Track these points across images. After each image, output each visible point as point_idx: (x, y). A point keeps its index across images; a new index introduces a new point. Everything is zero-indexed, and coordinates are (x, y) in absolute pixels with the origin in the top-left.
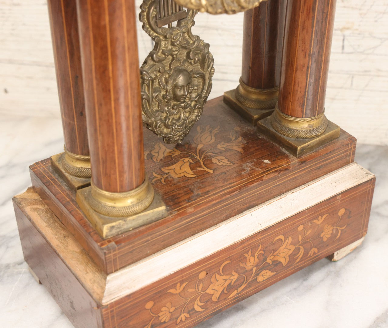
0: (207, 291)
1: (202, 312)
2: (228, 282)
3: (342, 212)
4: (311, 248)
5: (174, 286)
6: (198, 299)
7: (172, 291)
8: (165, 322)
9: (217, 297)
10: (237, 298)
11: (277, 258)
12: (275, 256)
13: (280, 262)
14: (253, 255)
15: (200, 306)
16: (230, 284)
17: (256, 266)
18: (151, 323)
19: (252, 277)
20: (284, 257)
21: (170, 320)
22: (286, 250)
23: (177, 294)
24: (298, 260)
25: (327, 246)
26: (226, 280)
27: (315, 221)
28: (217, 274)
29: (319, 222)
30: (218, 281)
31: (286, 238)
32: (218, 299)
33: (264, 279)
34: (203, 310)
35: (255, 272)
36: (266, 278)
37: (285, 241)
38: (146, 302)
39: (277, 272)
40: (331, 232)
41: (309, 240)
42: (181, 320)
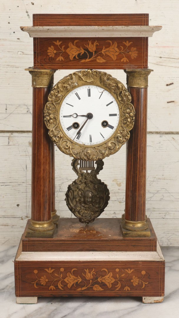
0: (65, 280)
1: (62, 290)
2: (76, 281)
3: (143, 273)
4: (126, 286)
5: (48, 268)
6: (60, 282)
7: (47, 270)
8: (43, 285)
9: (71, 287)
10: (81, 293)
11: (104, 281)
12: (103, 279)
13: (107, 285)
14: (90, 272)
15: (61, 287)
16: (77, 282)
17: (92, 280)
18: (36, 282)
19: (90, 285)
20: (108, 283)
21: (45, 286)
22: (109, 279)
23: (49, 273)
24: (117, 289)
25: (136, 289)
26: (75, 279)
27: (126, 270)
28: (70, 273)
29: (130, 272)
30: (70, 277)
31: (109, 272)
32: (71, 288)
33: (97, 290)
34: (62, 289)
35: (92, 283)
36: (98, 290)
37: (108, 273)
38: (35, 269)
39: (105, 289)
40: (138, 282)
41: (123, 280)
42: (51, 289)
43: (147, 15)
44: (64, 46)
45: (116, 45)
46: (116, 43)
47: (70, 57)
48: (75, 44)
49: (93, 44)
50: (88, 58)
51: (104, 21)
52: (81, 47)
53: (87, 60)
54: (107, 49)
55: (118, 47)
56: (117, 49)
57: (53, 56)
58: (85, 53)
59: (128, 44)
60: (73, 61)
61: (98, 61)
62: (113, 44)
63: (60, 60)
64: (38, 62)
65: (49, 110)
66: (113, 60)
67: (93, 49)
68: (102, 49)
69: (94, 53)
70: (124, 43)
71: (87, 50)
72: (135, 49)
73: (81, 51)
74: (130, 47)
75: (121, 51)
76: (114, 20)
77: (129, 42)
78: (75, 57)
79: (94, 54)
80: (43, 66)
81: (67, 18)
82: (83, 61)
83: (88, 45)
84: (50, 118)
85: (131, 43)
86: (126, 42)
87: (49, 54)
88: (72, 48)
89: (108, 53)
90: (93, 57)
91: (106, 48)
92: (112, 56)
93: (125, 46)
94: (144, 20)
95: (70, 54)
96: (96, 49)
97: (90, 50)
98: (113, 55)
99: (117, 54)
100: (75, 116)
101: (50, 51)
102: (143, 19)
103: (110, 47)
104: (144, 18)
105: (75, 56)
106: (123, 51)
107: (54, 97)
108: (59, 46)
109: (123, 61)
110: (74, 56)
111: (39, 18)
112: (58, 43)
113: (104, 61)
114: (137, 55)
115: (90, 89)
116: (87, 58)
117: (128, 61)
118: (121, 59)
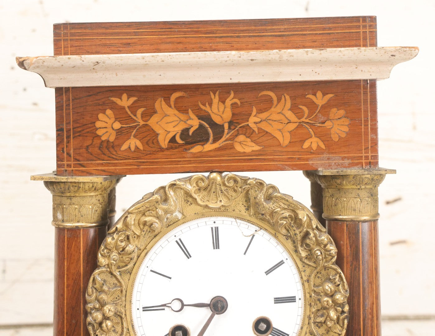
43: (373, 19)
44: (143, 109)
45: (289, 104)
46: (287, 97)
47: (160, 138)
48: (172, 103)
49: (224, 102)
50: (211, 138)
51: (253, 39)
52: (190, 110)
53: (209, 147)
54: (264, 115)
55: (294, 108)
56: (290, 115)
57: (112, 139)
58: (201, 126)
59: (320, 99)
60: (167, 149)
61: (239, 148)
62: (279, 100)
63: (133, 149)
64: (69, 154)
65: (102, 291)
66: (280, 145)
67: (224, 116)
68: (250, 115)
69: (226, 126)
70: (310, 96)
71: (206, 118)
72: (342, 112)
73: (190, 122)
74: (327, 107)
75: (303, 120)
76: (280, 36)
77: (324, 94)
78: (173, 140)
79: (226, 131)
80: (82, 165)
81: (152, 33)
82: (197, 149)
83: (211, 106)
84: (104, 315)
85: (330, 96)
86: (315, 94)
87: (99, 132)
88: (166, 115)
89: (264, 126)
90: (223, 139)
91: (260, 111)
92: (278, 135)
93: (312, 106)
94: (365, 33)
95: (161, 132)
96: (233, 114)
97: (217, 119)
98: (280, 130)
99: (292, 127)
100: (177, 305)
101: (104, 125)
102: (361, 30)
103: (272, 109)
104: (365, 27)
105: (174, 137)
106: (307, 121)
107: (115, 255)
108: (127, 110)
109: (310, 147)
110: (170, 136)
111: (72, 35)
112: (125, 102)
113: (257, 148)
114: (346, 129)
115: (217, 229)
116: (207, 140)
117: (323, 146)
118: (303, 141)
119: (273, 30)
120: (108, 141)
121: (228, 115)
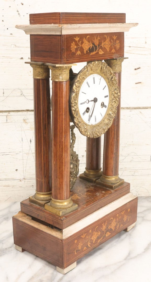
43: (125, 14)
44: (81, 41)
45: (109, 39)
46: (109, 37)
47: (84, 51)
48: (87, 39)
49: (97, 39)
50: (95, 50)
52: (90, 42)
53: (94, 53)
54: (105, 43)
56: (109, 42)
58: (93, 46)
59: (115, 38)
60: (86, 54)
61: (100, 53)
62: (107, 38)
63: (79, 54)
64: (65, 57)
68: (102, 43)
69: (97, 46)
70: (113, 37)
71: (93, 44)
72: (119, 41)
73: (90, 45)
74: (116, 40)
75: (112, 44)
76: (108, 18)
77: (116, 36)
78: (87, 51)
79: (97, 48)
80: (68, 61)
82: (92, 54)
83: (94, 40)
87: (72, 49)
88: (86, 43)
89: (105, 46)
90: (97, 50)
91: (104, 41)
92: (107, 49)
93: (113, 40)
95: (84, 49)
96: (99, 43)
97: (95, 44)
98: (107, 47)
99: (110, 46)
100: (88, 102)
101: (72, 47)
103: (106, 41)
104: (124, 16)
105: (87, 50)
108: (78, 42)
109: (113, 52)
111: (65, 16)
112: (77, 39)
113: (103, 53)
114: (119, 46)
115: (94, 78)
117: (115, 52)
118: (111, 50)
119: (107, 17)
120: (73, 52)
121: (98, 43)
